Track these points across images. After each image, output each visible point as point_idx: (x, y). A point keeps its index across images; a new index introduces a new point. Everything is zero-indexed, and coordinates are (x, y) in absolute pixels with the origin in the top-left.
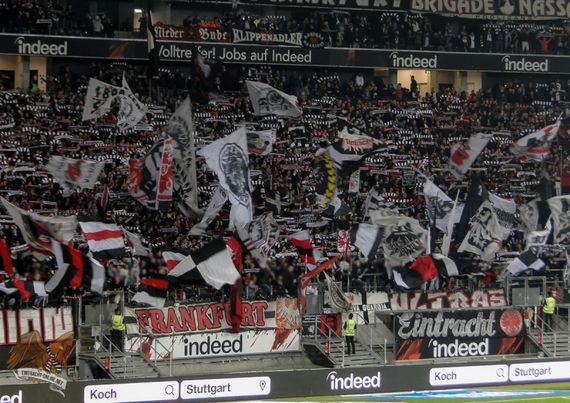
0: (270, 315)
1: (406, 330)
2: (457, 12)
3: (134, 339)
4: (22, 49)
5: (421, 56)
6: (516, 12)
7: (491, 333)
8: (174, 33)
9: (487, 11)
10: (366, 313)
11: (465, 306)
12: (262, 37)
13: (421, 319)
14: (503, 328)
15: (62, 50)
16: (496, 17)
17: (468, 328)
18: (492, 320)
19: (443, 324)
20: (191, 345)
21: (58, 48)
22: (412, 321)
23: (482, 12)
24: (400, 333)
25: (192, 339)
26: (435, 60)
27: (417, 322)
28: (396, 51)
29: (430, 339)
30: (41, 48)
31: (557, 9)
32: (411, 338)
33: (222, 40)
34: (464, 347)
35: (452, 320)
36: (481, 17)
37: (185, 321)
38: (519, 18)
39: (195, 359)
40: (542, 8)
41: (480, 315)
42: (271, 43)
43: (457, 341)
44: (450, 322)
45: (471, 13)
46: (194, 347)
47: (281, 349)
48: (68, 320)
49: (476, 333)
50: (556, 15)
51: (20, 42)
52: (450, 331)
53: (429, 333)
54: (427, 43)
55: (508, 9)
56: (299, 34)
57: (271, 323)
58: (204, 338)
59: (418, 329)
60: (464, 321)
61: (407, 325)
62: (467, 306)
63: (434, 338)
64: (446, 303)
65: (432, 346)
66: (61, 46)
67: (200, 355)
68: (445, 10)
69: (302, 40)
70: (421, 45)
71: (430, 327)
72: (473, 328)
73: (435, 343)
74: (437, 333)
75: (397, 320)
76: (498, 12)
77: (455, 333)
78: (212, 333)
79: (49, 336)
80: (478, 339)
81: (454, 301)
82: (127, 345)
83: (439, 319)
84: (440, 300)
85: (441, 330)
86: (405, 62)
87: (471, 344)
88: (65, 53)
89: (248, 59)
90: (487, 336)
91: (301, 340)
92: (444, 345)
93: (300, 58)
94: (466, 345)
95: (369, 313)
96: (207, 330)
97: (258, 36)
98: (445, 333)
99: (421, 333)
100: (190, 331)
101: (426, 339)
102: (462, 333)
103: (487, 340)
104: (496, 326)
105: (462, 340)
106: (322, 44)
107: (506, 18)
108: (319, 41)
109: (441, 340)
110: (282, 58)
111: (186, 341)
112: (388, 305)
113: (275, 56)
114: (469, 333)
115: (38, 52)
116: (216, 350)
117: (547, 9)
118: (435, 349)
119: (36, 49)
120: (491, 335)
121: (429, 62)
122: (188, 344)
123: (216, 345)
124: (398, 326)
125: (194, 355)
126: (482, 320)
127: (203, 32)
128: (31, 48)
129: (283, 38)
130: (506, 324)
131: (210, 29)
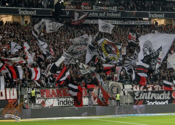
1: (137, 97)
3: (39, 99)
4: (20, 13)
5: (158, 14)
7: (169, 98)
8: (72, 7)
10: (124, 92)
11: (160, 89)
12: (103, 8)
13: (143, 93)
14: (173, 97)
15: (34, 13)
17: (160, 96)
18: (169, 94)
19: (151, 95)
20: (60, 102)
21: (33, 12)
22: (139, 94)
24: (135, 98)
25: (60, 100)
26: (164, 15)
27: (141, 95)
28: (150, 12)
29: (146, 100)
30: (27, 12)
32: (139, 100)
33: (89, 9)
35: (154, 94)
37: (58, 94)
39: (62, 106)
41: (165, 92)
42: (106, 10)
43: (156, 101)
44: (153, 95)
46: (61, 102)
48: (15, 92)
49: (163, 98)
51: (20, 10)
52: (153, 97)
53: (146, 98)
54: (161, 10)
56: (116, 7)
58: (65, 99)
59: (142, 97)
60: (159, 94)
61: (138, 95)
62: (161, 90)
63: (148, 100)
64: (153, 89)
66: (34, 12)
67: (64, 105)
69: (117, 9)
70: (159, 10)
71: (146, 96)
72: (162, 97)
74: (149, 98)
75: (134, 93)
77: (155, 98)
78: (68, 98)
79: (8, 98)
80: (164, 100)
81: (156, 88)
82: (37, 101)
83: (149, 94)
84: (151, 88)
85: (150, 97)
86: (153, 16)
87: (161, 102)
88: (35, 14)
89: (99, 15)
90: (167, 99)
92: (152, 102)
93: (116, 15)
95: (125, 92)
96: (66, 97)
97: (102, 8)
98: (152, 98)
99: (143, 98)
100: (60, 97)
101: (145, 100)
102: (158, 98)
103: (167, 101)
104: (170, 96)
105: (158, 100)
106: (124, 10)
108: (123, 9)
109: (150, 100)
110: (110, 15)
111: (58, 100)
112: (132, 89)
113: (108, 14)
114: (160, 98)
115: (26, 14)
116: (69, 104)
118: (148, 104)
119: (25, 13)
120: (168, 99)
121: (161, 16)
122: (59, 101)
123: (69, 102)
124: (135, 96)
125: (61, 105)
126: (165, 94)
127: (82, 7)
128: (23, 12)
129: (110, 8)
130: (174, 95)
131: (85, 6)
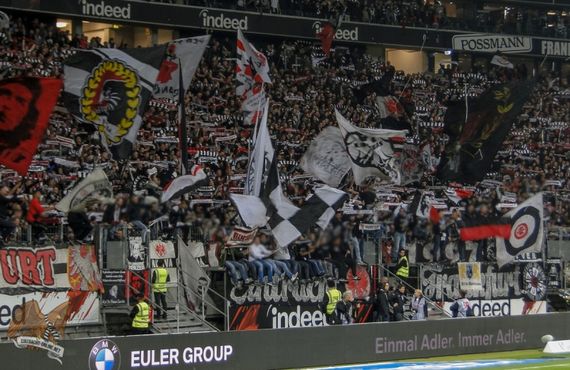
0: (61, 269)
1: (239, 293)
5: (113, 4)
19: (281, 285)
24: (233, 296)
26: (129, 10)
29: (267, 304)
32: (247, 303)
34: (306, 317)
43: (299, 307)
47: (76, 320)
49: (320, 298)
52: (289, 293)
53: (268, 298)
57: (62, 280)
59: (254, 292)
63: (273, 303)
65: (271, 316)
71: (267, 289)
72: (315, 291)
73: (274, 311)
74: (275, 296)
77: (296, 297)
85: (279, 294)
86: (95, 9)
91: (102, 307)
92: (285, 314)
94: (309, 314)
98: (285, 299)
99: (258, 296)
101: (264, 304)
102: (304, 298)
105: (305, 306)
112: (205, 260)
114: (312, 297)
118: (274, 319)
121: (122, 11)
124: (230, 286)
130: (352, 286)
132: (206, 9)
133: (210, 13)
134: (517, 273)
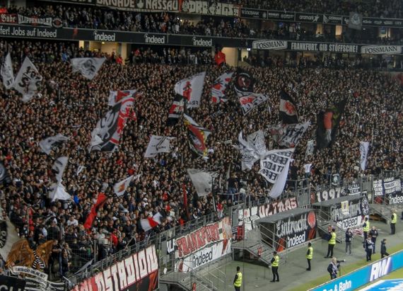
0: (221, 231)
1: (279, 232)
2: (117, 6)
5: (107, 33)
6: (144, 8)
7: (306, 228)
9: (131, 6)
12: (32, 20)
13: (283, 224)
14: (309, 223)
16: (135, 10)
17: (299, 226)
18: (305, 219)
19: (290, 225)
22: (281, 226)
23: (129, 7)
24: (277, 235)
26: (114, 36)
28: (96, 30)
29: (287, 236)
31: (163, 6)
32: (281, 237)
33: (12, 22)
34: (297, 238)
36: (128, 9)
38: (146, 11)
40: (156, 5)
42: (37, 24)
43: (295, 235)
44: (293, 223)
45: (123, 7)
49: (301, 229)
50: (162, 9)
52: (293, 229)
53: (287, 233)
55: (140, 5)
56: (51, 19)
59: (283, 231)
61: (279, 229)
65: (288, 240)
68: (112, 5)
71: (287, 228)
73: (289, 238)
75: (276, 226)
76: (136, 7)
77: (295, 230)
80: (302, 232)
83: (289, 222)
85: (290, 230)
86: (100, 37)
87: (300, 236)
89: (26, 35)
90: (304, 230)
91: (231, 245)
92: (291, 239)
93: (51, 34)
95: (253, 222)
97: (30, 20)
99: (284, 233)
103: (305, 232)
104: (307, 222)
105: (297, 234)
106: (61, 25)
107: (139, 10)
108: (60, 23)
109: (290, 236)
114: (299, 229)
117: (158, 5)
118: (288, 242)
121: (111, 37)
127: (3, 16)
129: (42, 21)
130: (310, 220)
131: (7, 15)
132: (147, 34)
133: (150, 36)
134: (359, 203)
